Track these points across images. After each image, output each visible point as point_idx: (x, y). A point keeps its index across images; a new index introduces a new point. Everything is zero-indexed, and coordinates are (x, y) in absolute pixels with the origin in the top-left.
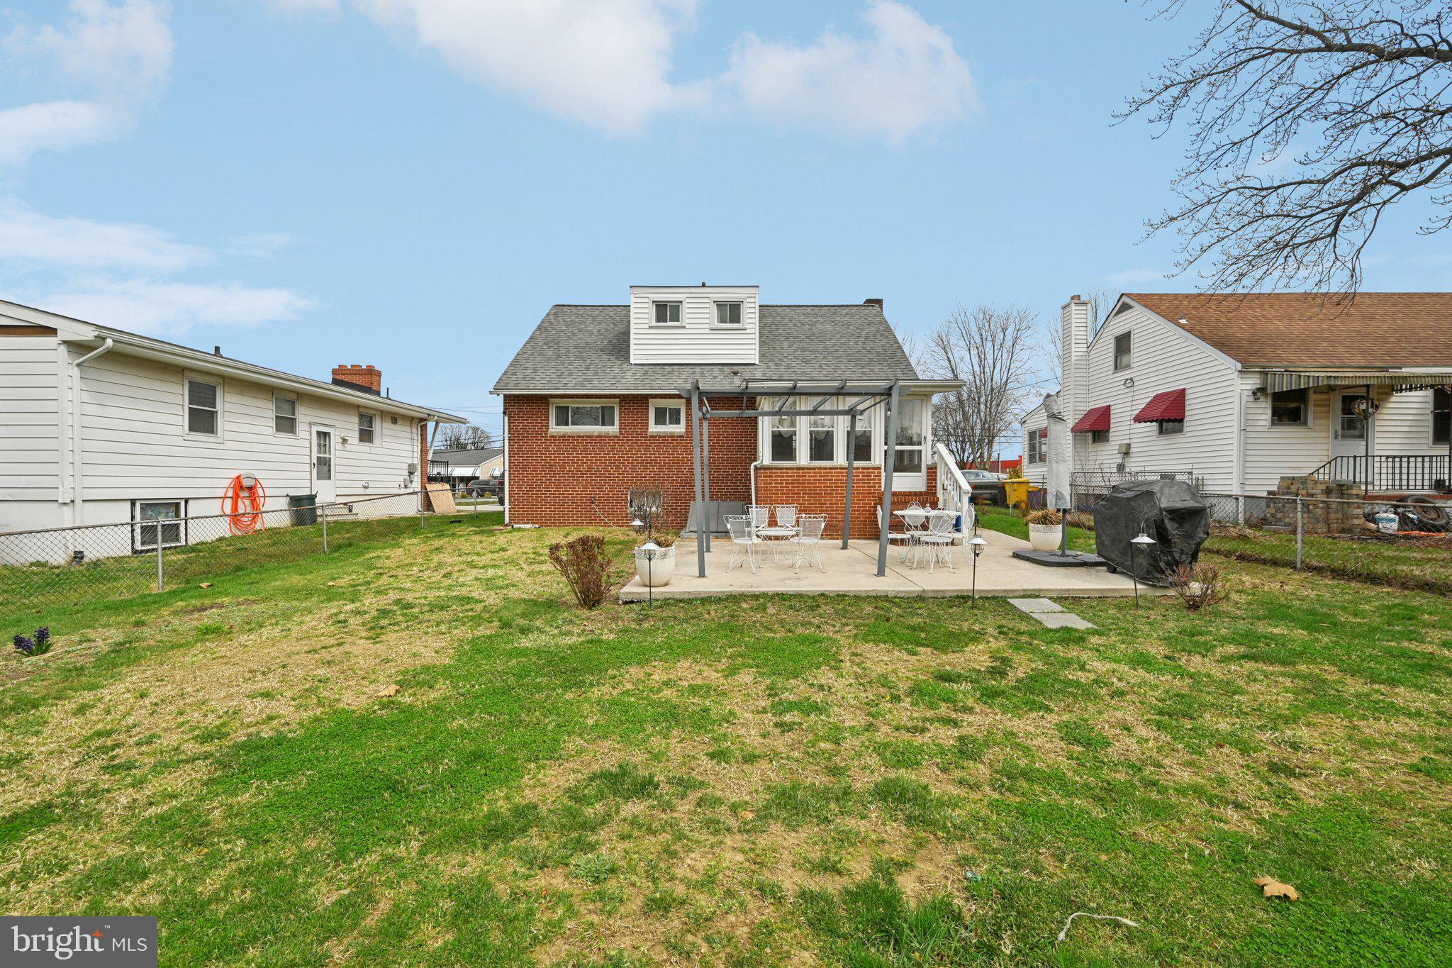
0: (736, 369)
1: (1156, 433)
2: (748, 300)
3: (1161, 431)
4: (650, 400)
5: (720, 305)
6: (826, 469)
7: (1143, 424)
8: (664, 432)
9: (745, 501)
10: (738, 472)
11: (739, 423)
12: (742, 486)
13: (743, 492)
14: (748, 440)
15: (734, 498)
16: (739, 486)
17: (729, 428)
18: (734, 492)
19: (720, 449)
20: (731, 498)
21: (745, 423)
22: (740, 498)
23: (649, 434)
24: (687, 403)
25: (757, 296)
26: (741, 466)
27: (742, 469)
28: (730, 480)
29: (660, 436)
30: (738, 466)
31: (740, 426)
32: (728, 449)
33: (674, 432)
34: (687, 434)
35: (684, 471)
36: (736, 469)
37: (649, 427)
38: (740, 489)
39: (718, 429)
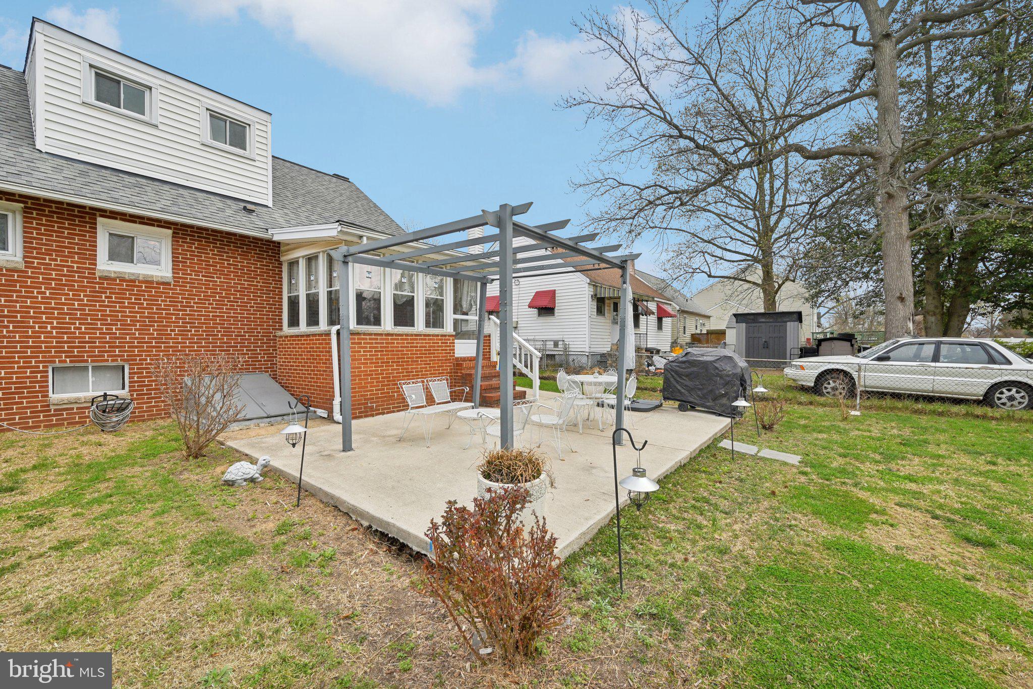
0: (249, 207)
1: (536, 315)
2: (258, 126)
3: (540, 315)
4: (100, 220)
5: (216, 117)
7: (532, 309)
8: (133, 274)
9: (268, 372)
10: (258, 336)
11: (258, 275)
12: (264, 354)
13: (265, 361)
14: (271, 298)
15: (252, 369)
16: (260, 354)
17: (245, 281)
18: (252, 361)
19: (230, 305)
20: (249, 369)
21: (267, 276)
22: (261, 368)
23: (98, 274)
24: (173, 237)
25: (269, 125)
26: (261, 329)
27: (263, 333)
28: (246, 347)
29: (123, 280)
30: (257, 329)
31: (260, 279)
32: (243, 307)
33: (152, 276)
34: (175, 281)
35: (171, 335)
36: (254, 332)
37: (98, 262)
38: (261, 357)
39: (227, 279)
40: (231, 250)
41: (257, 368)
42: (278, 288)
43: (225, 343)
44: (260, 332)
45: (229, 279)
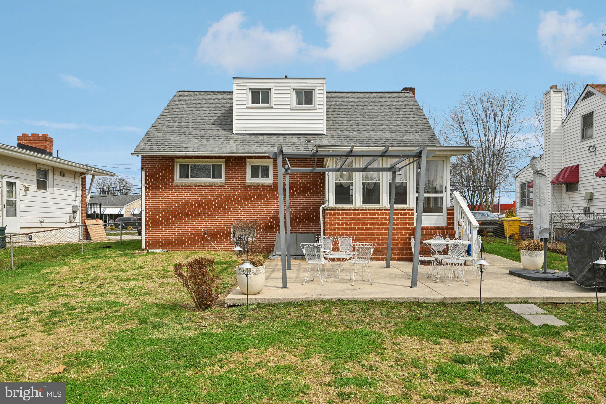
0: (309, 137)
2: (318, 88)
4: (248, 160)
5: (298, 92)
6: (374, 210)
7: (603, 179)
8: (258, 183)
9: (316, 233)
10: (311, 212)
11: (312, 177)
12: (314, 222)
13: (314, 226)
14: (318, 189)
15: (308, 230)
16: (312, 222)
17: (305, 181)
18: (308, 226)
19: (298, 195)
20: (306, 230)
21: (316, 177)
22: (312, 230)
23: (246, 185)
24: (274, 162)
25: (325, 85)
26: (313, 208)
27: (314, 210)
28: (305, 218)
29: (254, 186)
30: (311, 208)
31: (313, 179)
32: (304, 196)
33: (265, 183)
34: (274, 185)
35: (271, 212)
36: (309, 210)
37: (247, 179)
38: (313, 224)
39: (296, 181)
40: (298, 164)
41: (310, 230)
42: (322, 183)
43: (295, 216)
44: (312, 210)
45: (297, 181)
